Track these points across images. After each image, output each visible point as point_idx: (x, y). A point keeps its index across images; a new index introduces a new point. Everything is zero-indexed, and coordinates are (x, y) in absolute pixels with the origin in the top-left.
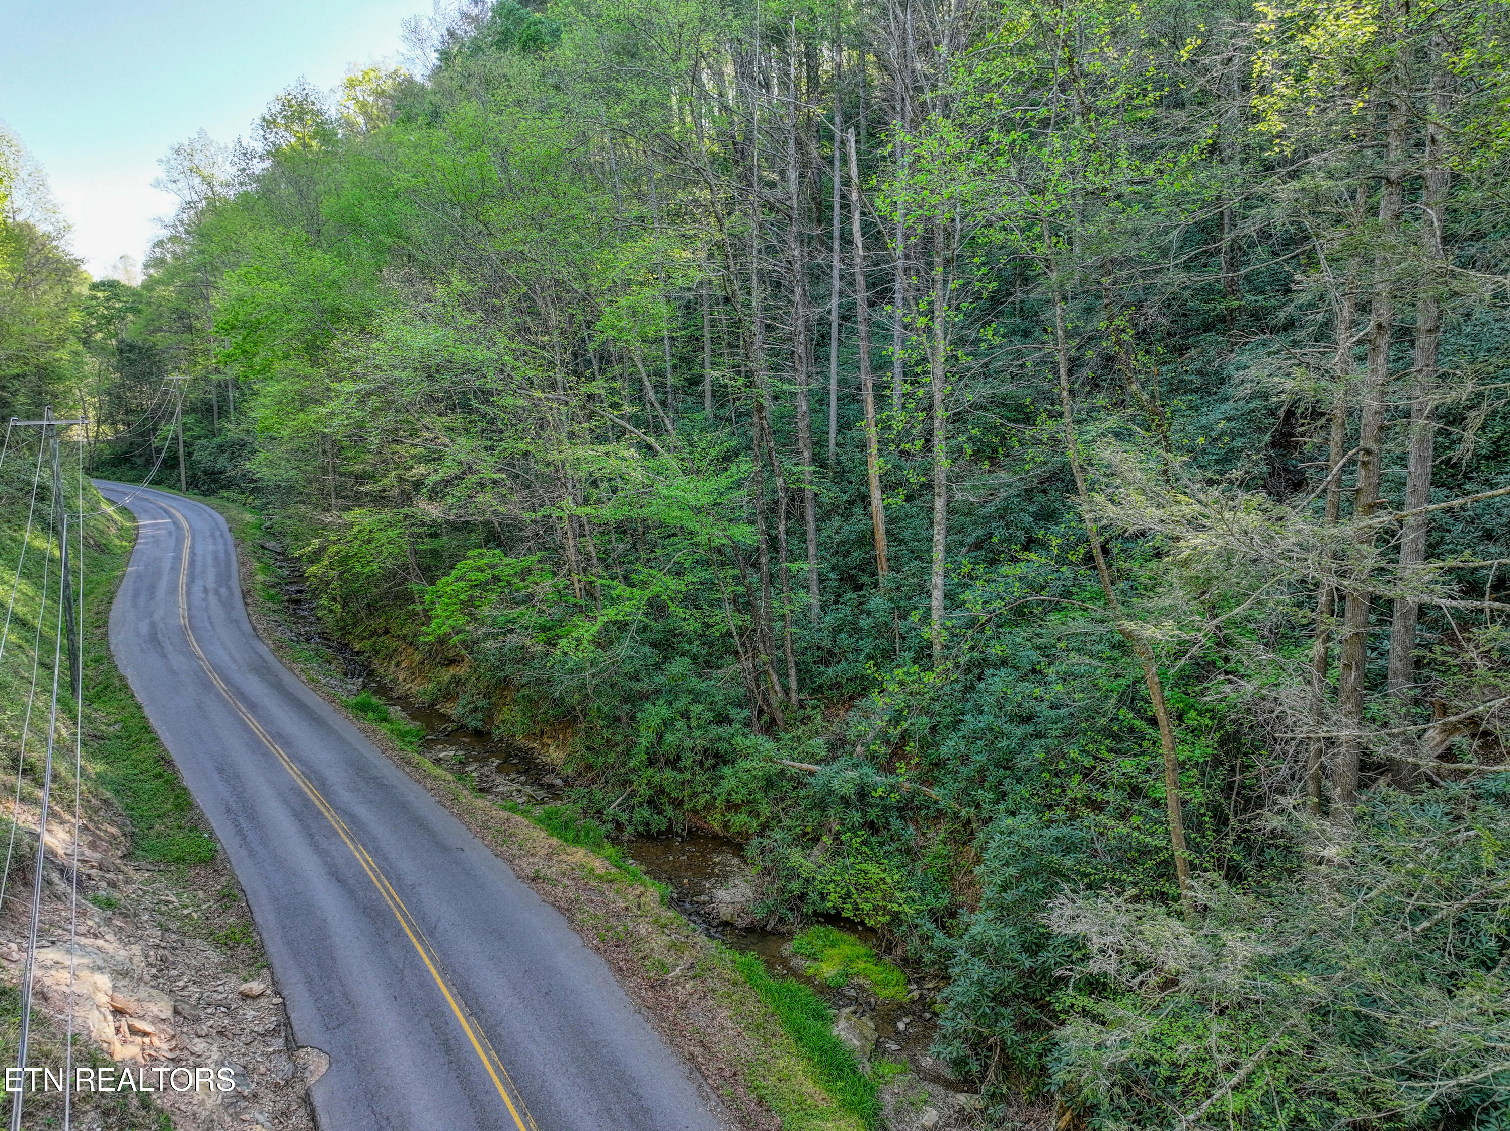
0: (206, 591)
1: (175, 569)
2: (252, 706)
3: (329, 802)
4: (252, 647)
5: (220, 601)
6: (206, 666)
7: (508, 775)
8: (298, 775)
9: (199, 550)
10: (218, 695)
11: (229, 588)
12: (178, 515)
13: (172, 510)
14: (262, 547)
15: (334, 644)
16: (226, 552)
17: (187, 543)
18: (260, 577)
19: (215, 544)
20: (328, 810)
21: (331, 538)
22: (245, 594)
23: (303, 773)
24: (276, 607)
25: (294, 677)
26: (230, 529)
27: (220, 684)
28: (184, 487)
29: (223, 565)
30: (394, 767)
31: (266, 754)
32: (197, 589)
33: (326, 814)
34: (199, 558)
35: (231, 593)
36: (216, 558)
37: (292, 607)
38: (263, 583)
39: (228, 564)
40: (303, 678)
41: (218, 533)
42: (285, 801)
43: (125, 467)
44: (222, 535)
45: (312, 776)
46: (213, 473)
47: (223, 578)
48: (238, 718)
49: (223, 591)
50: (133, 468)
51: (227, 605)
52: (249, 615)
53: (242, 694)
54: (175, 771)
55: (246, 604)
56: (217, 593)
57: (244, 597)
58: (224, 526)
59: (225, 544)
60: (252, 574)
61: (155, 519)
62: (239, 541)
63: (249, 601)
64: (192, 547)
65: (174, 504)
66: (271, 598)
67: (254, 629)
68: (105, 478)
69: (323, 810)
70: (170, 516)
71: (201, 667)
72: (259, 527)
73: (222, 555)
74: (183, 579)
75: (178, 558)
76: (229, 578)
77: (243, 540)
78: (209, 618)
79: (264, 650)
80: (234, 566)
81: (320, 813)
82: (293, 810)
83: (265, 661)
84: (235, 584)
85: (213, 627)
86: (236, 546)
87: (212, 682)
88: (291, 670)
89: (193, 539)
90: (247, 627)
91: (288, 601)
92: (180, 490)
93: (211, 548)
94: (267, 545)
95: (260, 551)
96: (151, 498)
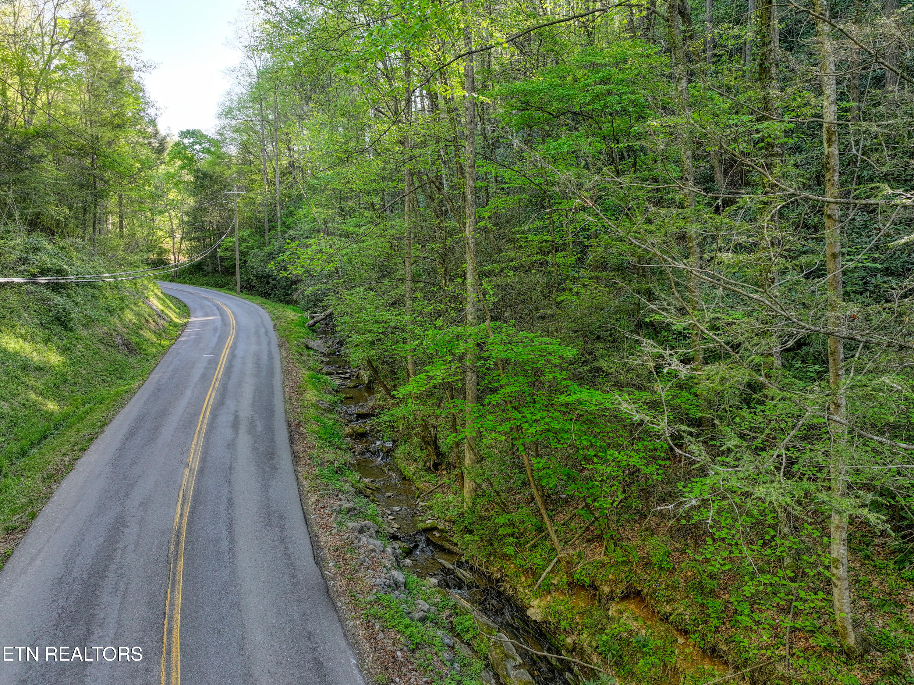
0: (235, 424)
1: (206, 378)
9: (239, 352)
12: (229, 312)
13: (225, 307)
14: (308, 348)
16: (269, 353)
17: (230, 341)
18: (311, 395)
19: (258, 343)
26: (275, 327)
28: (238, 287)
29: (264, 374)
32: (225, 418)
34: (237, 363)
35: (271, 429)
36: (258, 364)
38: (315, 406)
39: (271, 373)
41: (263, 331)
43: (199, 275)
44: (266, 333)
46: (263, 277)
49: (260, 421)
50: (205, 275)
57: (291, 436)
58: (270, 324)
59: (269, 343)
60: (300, 390)
61: (207, 315)
62: (284, 341)
63: (300, 446)
64: (234, 347)
65: (227, 302)
68: (185, 283)
70: (222, 314)
73: (264, 357)
74: (211, 397)
75: (213, 362)
76: (271, 397)
77: (288, 339)
86: (281, 346)
89: (236, 338)
91: (351, 436)
92: (236, 291)
93: (253, 348)
94: (312, 344)
95: (306, 352)
96: (210, 297)
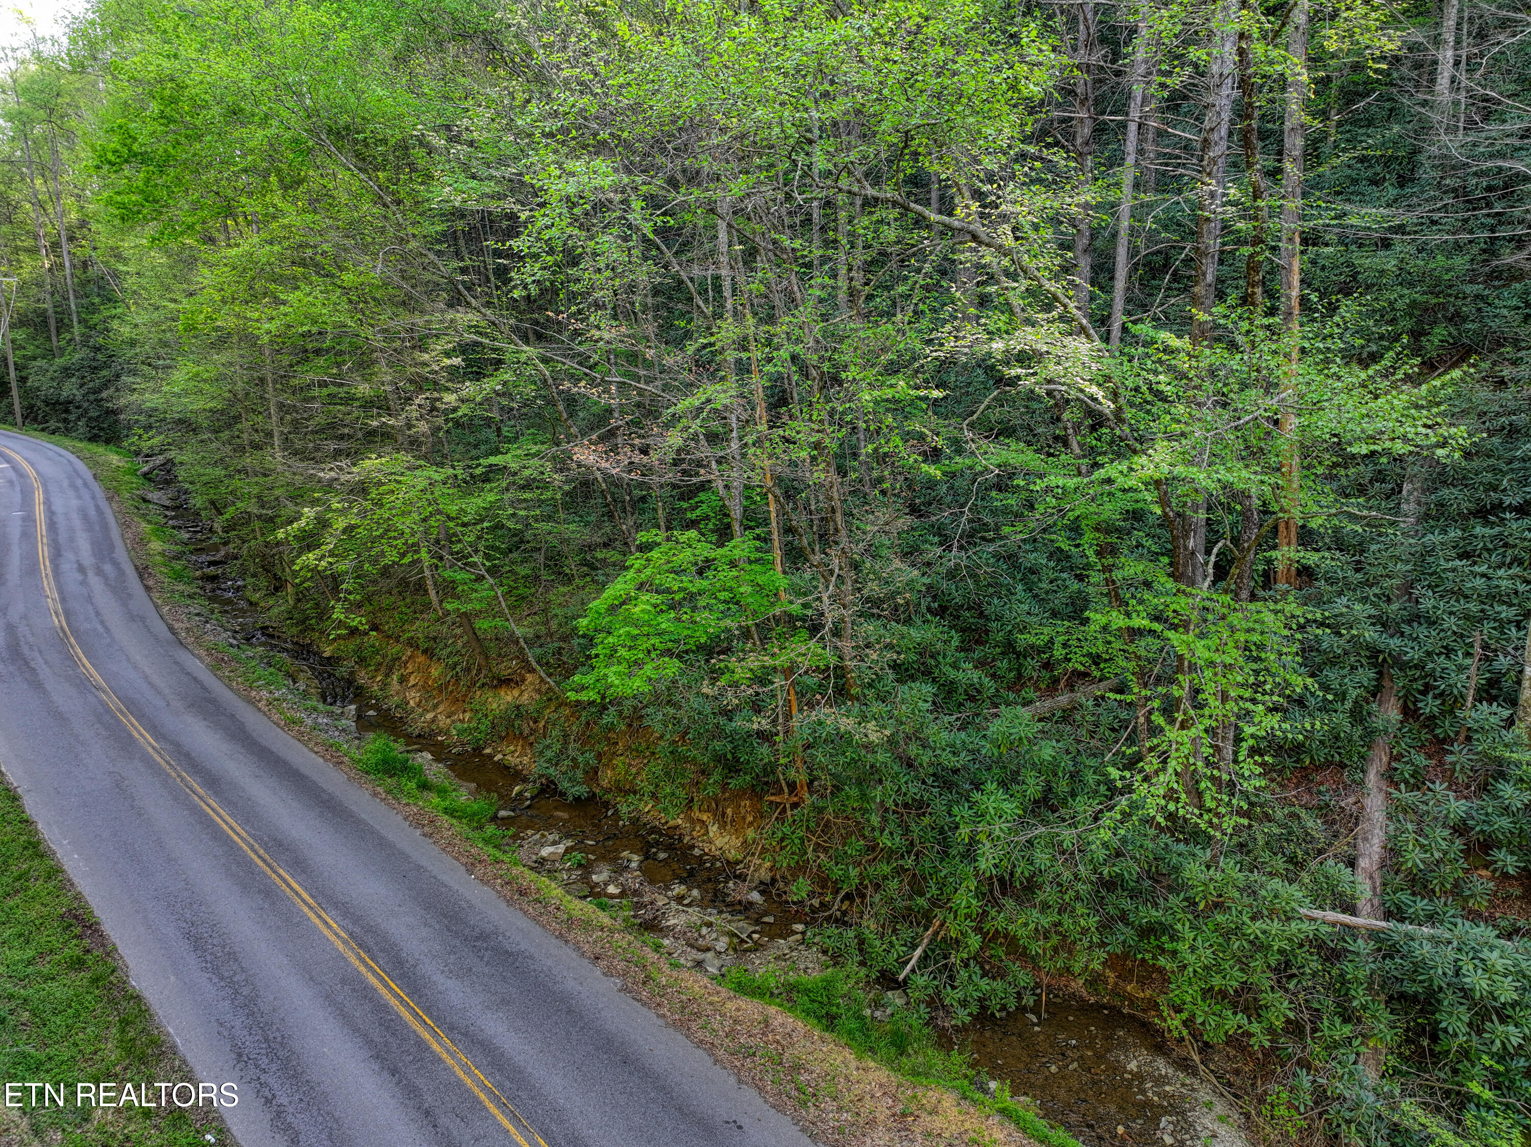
0: (82, 570)
1: (28, 535)
2: (213, 782)
3: (428, 1011)
4: (177, 663)
5: (107, 585)
6: (113, 702)
7: (667, 888)
8: (345, 942)
9: (58, 507)
10: (147, 761)
11: (116, 564)
12: (20, 459)
14: (145, 500)
15: (289, 646)
16: (97, 508)
17: (39, 497)
18: (156, 545)
19: (79, 498)
20: (435, 1035)
21: (335, 506)
22: (142, 572)
23: (351, 935)
24: (189, 590)
25: (260, 715)
26: (96, 478)
27: (145, 739)
28: (19, 421)
29: (97, 528)
30: (503, 905)
31: (269, 893)
32: (68, 567)
33: (435, 1047)
34: (60, 520)
35: (121, 572)
36: (85, 517)
37: (209, 587)
38: (162, 554)
39: (105, 527)
40: (276, 717)
41: (80, 481)
42: (345, 1018)
44: (86, 486)
45: (370, 941)
46: (58, 402)
47: (104, 550)
48: (195, 811)
49: (108, 568)
51: (119, 590)
52: (157, 607)
53: (188, 755)
54: (110, 952)
55: (148, 588)
56: (100, 572)
57: (141, 577)
58: (86, 473)
59: (94, 498)
60: (142, 542)
62: (112, 494)
63: (151, 583)
64: (47, 504)
66: (179, 577)
67: (171, 629)
69: (426, 1036)
71: (104, 704)
72: (134, 473)
73: (92, 513)
74: (43, 553)
75: (29, 521)
76: (112, 547)
77: (117, 492)
78: (98, 614)
79: (198, 667)
80: (115, 532)
81: (421, 1045)
82: (369, 1043)
83: (204, 688)
84: (121, 554)
85: (107, 630)
86: (110, 499)
87: (131, 736)
88: (251, 702)
89: (45, 491)
90: (161, 629)
92: (15, 425)
93: (74, 503)
94: (150, 496)
95: (143, 506)
